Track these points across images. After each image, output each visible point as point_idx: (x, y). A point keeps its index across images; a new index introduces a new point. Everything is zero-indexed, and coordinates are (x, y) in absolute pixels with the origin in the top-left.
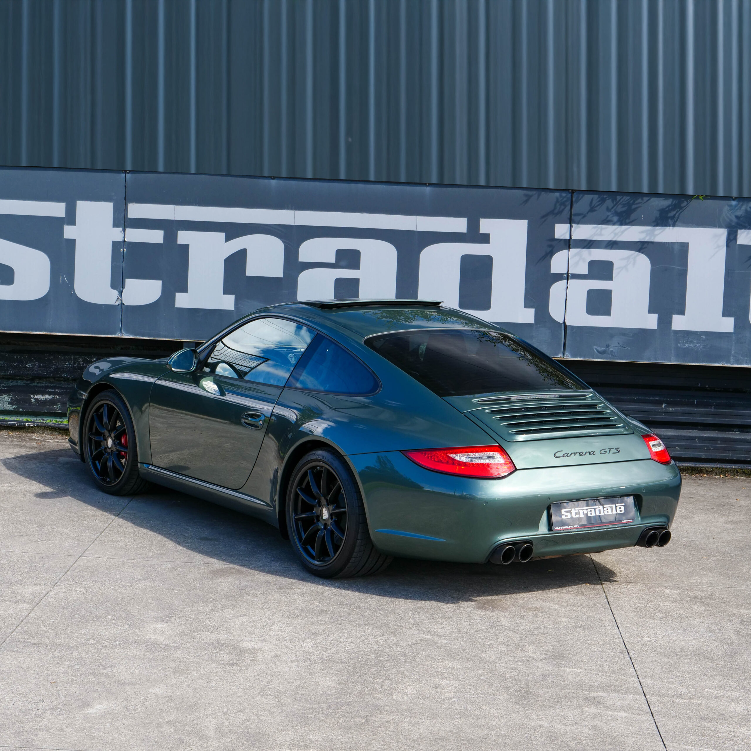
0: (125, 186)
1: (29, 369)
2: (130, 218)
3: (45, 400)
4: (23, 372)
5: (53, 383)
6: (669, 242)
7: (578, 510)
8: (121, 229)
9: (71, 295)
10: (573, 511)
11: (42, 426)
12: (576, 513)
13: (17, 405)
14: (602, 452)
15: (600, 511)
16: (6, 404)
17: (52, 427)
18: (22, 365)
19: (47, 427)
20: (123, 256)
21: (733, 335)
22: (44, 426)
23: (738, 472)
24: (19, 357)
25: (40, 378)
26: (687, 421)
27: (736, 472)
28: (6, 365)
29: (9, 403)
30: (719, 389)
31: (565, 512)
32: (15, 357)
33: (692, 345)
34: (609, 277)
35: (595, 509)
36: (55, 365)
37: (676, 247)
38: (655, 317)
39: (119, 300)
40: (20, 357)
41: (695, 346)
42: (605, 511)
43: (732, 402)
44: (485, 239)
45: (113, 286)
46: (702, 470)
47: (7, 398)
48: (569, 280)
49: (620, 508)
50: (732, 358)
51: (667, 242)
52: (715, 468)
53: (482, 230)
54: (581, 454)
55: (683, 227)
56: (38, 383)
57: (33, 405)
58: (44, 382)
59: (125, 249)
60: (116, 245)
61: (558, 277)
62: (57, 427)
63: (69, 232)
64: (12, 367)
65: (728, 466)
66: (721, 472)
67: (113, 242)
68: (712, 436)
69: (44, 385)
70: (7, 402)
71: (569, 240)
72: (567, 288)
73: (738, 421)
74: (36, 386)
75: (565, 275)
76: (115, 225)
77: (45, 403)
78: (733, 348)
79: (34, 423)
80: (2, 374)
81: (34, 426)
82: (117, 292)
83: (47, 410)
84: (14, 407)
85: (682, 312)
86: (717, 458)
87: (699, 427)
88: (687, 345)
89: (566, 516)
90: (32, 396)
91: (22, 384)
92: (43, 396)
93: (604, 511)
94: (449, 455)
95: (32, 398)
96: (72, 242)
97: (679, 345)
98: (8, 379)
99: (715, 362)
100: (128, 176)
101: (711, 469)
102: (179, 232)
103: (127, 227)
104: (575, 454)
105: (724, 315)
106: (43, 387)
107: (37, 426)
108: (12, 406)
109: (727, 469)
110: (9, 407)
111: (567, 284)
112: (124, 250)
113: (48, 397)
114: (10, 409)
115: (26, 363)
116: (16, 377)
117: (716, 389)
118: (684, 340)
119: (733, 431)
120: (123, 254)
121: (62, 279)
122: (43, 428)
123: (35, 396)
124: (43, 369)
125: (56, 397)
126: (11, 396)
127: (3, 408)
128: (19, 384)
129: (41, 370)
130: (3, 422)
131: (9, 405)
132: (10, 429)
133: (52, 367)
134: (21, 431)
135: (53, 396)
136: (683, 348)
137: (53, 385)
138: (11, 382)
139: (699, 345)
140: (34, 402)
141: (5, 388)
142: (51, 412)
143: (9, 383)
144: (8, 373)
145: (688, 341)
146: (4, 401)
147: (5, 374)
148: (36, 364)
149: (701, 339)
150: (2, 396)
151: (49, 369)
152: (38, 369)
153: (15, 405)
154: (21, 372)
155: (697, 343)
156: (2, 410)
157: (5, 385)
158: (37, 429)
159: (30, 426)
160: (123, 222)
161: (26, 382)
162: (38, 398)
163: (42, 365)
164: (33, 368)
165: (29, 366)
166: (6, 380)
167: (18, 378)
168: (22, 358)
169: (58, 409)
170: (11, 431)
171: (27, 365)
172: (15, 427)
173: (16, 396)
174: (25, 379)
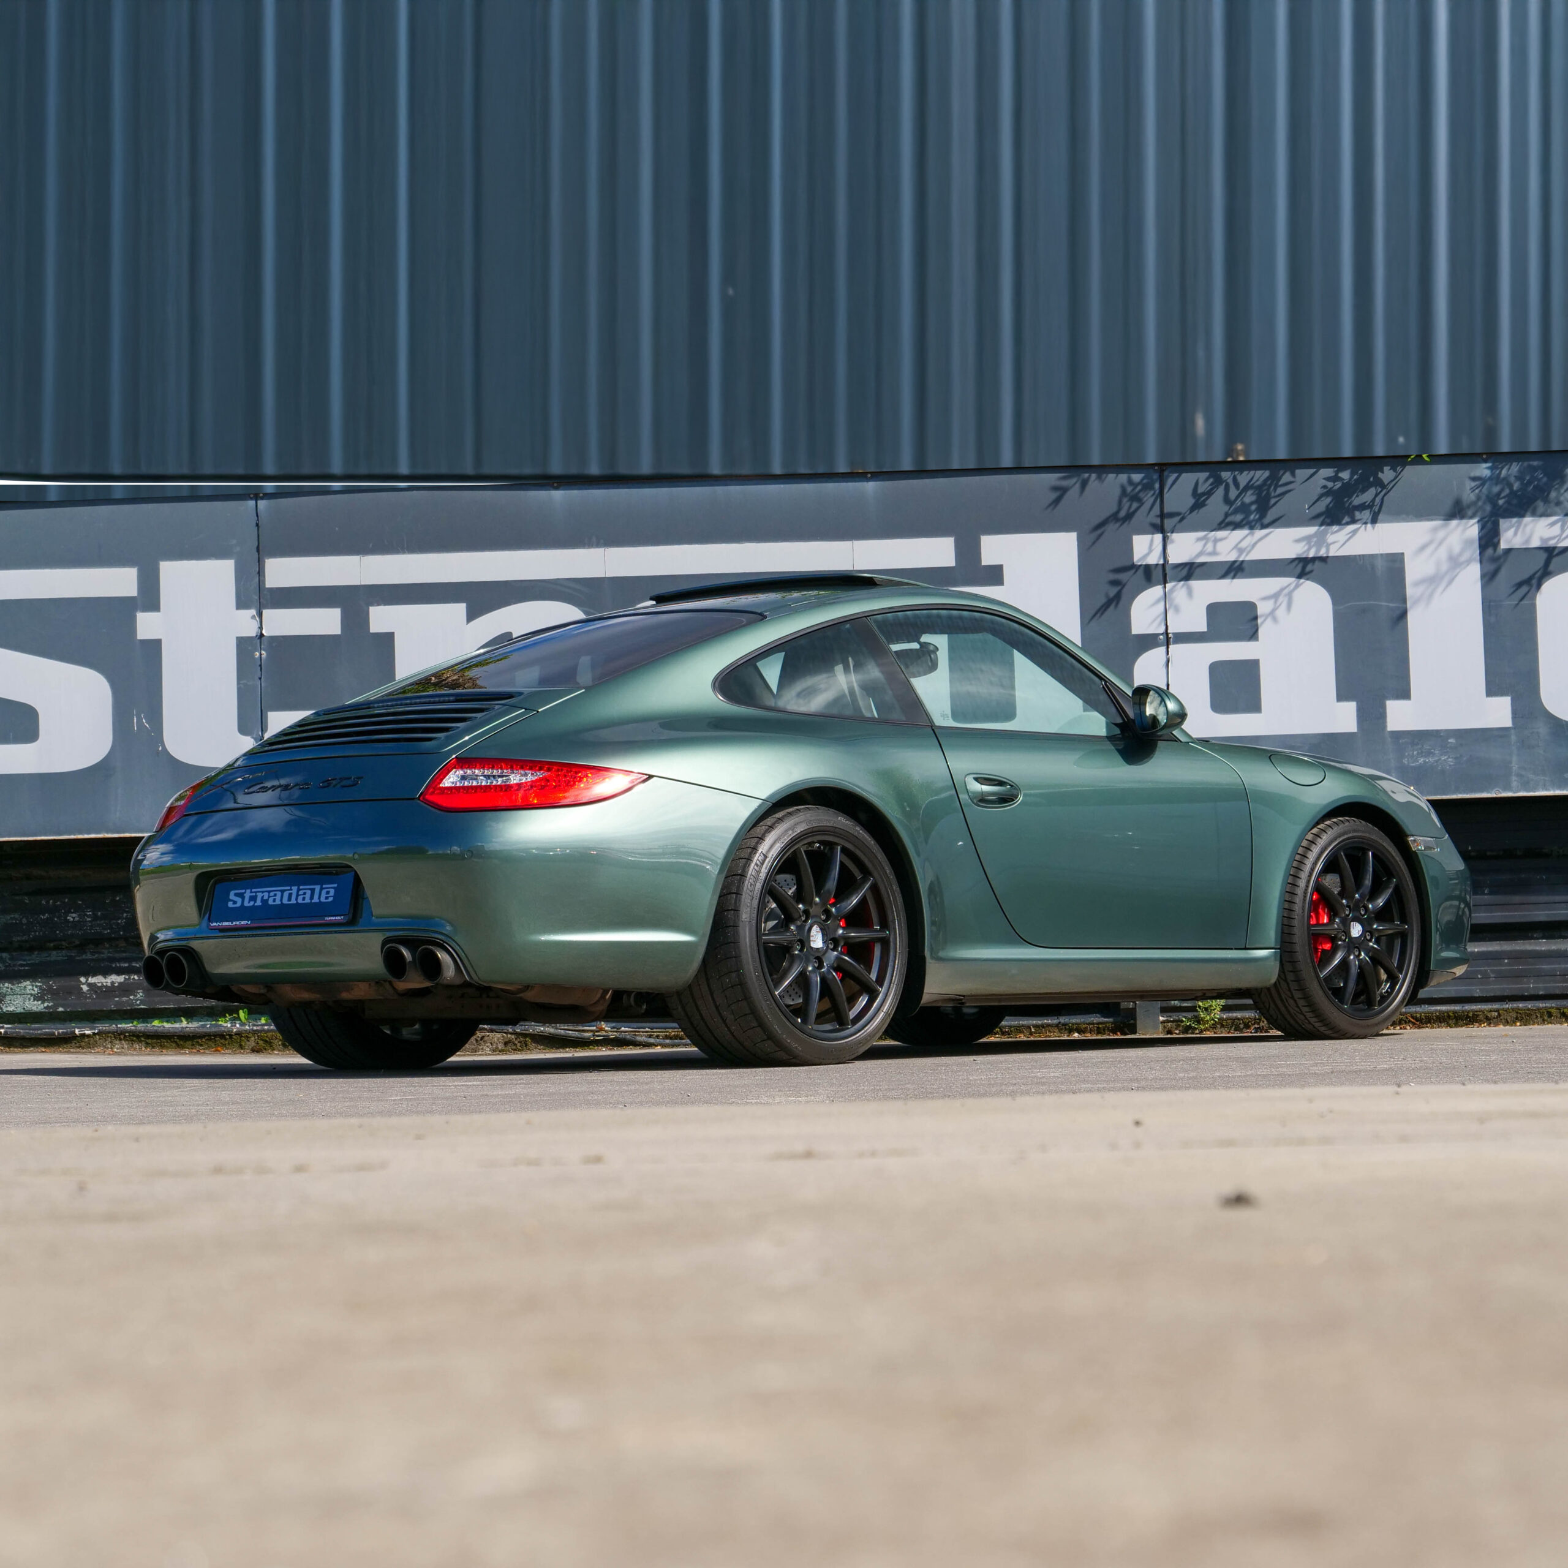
0: (257, 525)
1: (74, 925)
2: (271, 590)
3: (109, 985)
4: (61, 931)
5: (123, 951)
6: (1363, 555)
8: (253, 612)
9: (158, 753)
11: (109, 1032)
13: (52, 1000)
16: (29, 1000)
17: (129, 1032)
18: (58, 918)
19: (120, 1035)
20: (260, 666)
21: (1513, 731)
22: (113, 1033)
23: (1550, 1015)
24: (51, 901)
25: (97, 941)
27: (1547, 1017)
28: (24, 921)
29: (37, 998)
30: (1495, 853)
32: (43, 902)
33: (1431, 760)
34: (1253, 635)
36: (127, 912)
37: (1380, 565)
38: (1350, 709)
40: (54, 902)
41: (1436, 761)
43: (1523, 876)
44: (995, 575)
45: (244, 729)
46: (1477, 1016)
47: (29, 987)
48: (1170, 646)
50: (1514, 778)
51: (1359, 556)
52: (1503, 1009)
53: (987, 559)
56: (93, 953)
57: (86, 998)
58: (106, 951)
59: (263, 652)
60: (243, 643)
61: (1148, 642)
62: (140, 1032)
63: (147, 626)
64: (38, 923)
65: (1530, 1005)
66: (1517, 1018)
67: (237, 638)
68: (1490, 949)
69: (104, 956)
70: (32, 995)
71: (1163, 565)
72: (1168, 661)
73: (1541, 915)
74: (91, 960)
75: (1161, 637)
76: (241, 604)
77: (110, 992)
78: (1515, 759)
79: (90, 1028)
80: (19, 938)
81: (94, 1033)
82: (253, 740)
83: (115, 1006)
84: (46, 1005)
85: (1404, 693)
86: (1506, 994)
88: (1421, 760)
91: (59, 958)
92: (105, 978)
95: (83, 984)
96: (154, 647)
97: (1405, 761)
98: (31, 949)
99: (1482, 791)
100: (262, 504)
101: (1496, 1014)
102: (372, 609)
103: (267, 607)
105: (1490, 692)
106: (103, 960)
107: (99, 1033)
108: (43, 1003)
109: (1529, 1010)
110: (37, 1006)
111: (1168, 653)
112: (261, 654)
113: (117, 979)
114: (38, 1010)
115: (68, 912)
116: (48, 944)
117: (1488, 853)
118: (1413, 751)
119: (1532, 938)
120: (259, 663)
121: (137, 722)
122: (112, 1036)
123: (90, 979)
124: (102, 922)
125: (132, 977)
126: (39, 982)
127: (24, 1009)
128: (53, 958)
129: (98, 925)
130: (27, 1031)
131: (36, 1002)
132: (44, 1044)
133: (121, 915)
134: (65, 1046)
135: (127, 977)
136: (1413, 767)
137: (124, 955)
138: (38, 954)
139: (1446, 757)
140: (88, 991)
141: (26, 968)
142: (125, 1010)
143: (34, 956)
144: (31, 936)
145: (1422, 752)
146: (24, 994)
147: (24, 939)
148: (88, 913)
149: (1448, 746)
150: (20, 985)
151: (115, 921)
152: (93, 923)
153: (47, 1000)
154: (58, 932)
155: (1442, 755)
156: (21, 1013)
157: (25, 963)
158: (100, 1039)
159: (85, 1033)
160: (257, 598)
161: (69, 954)
162: (95, 983)
163: (99, 913)
164: (81, 922)
165: (74, 918)
166: (26, 953)
167: (52, 945)
168: (58, 903)
169: (138, 1002)
170: (45, 1047)
171: (68, 918)
172: (54, 1038)
173: (51, 983)
174: (67, 947)
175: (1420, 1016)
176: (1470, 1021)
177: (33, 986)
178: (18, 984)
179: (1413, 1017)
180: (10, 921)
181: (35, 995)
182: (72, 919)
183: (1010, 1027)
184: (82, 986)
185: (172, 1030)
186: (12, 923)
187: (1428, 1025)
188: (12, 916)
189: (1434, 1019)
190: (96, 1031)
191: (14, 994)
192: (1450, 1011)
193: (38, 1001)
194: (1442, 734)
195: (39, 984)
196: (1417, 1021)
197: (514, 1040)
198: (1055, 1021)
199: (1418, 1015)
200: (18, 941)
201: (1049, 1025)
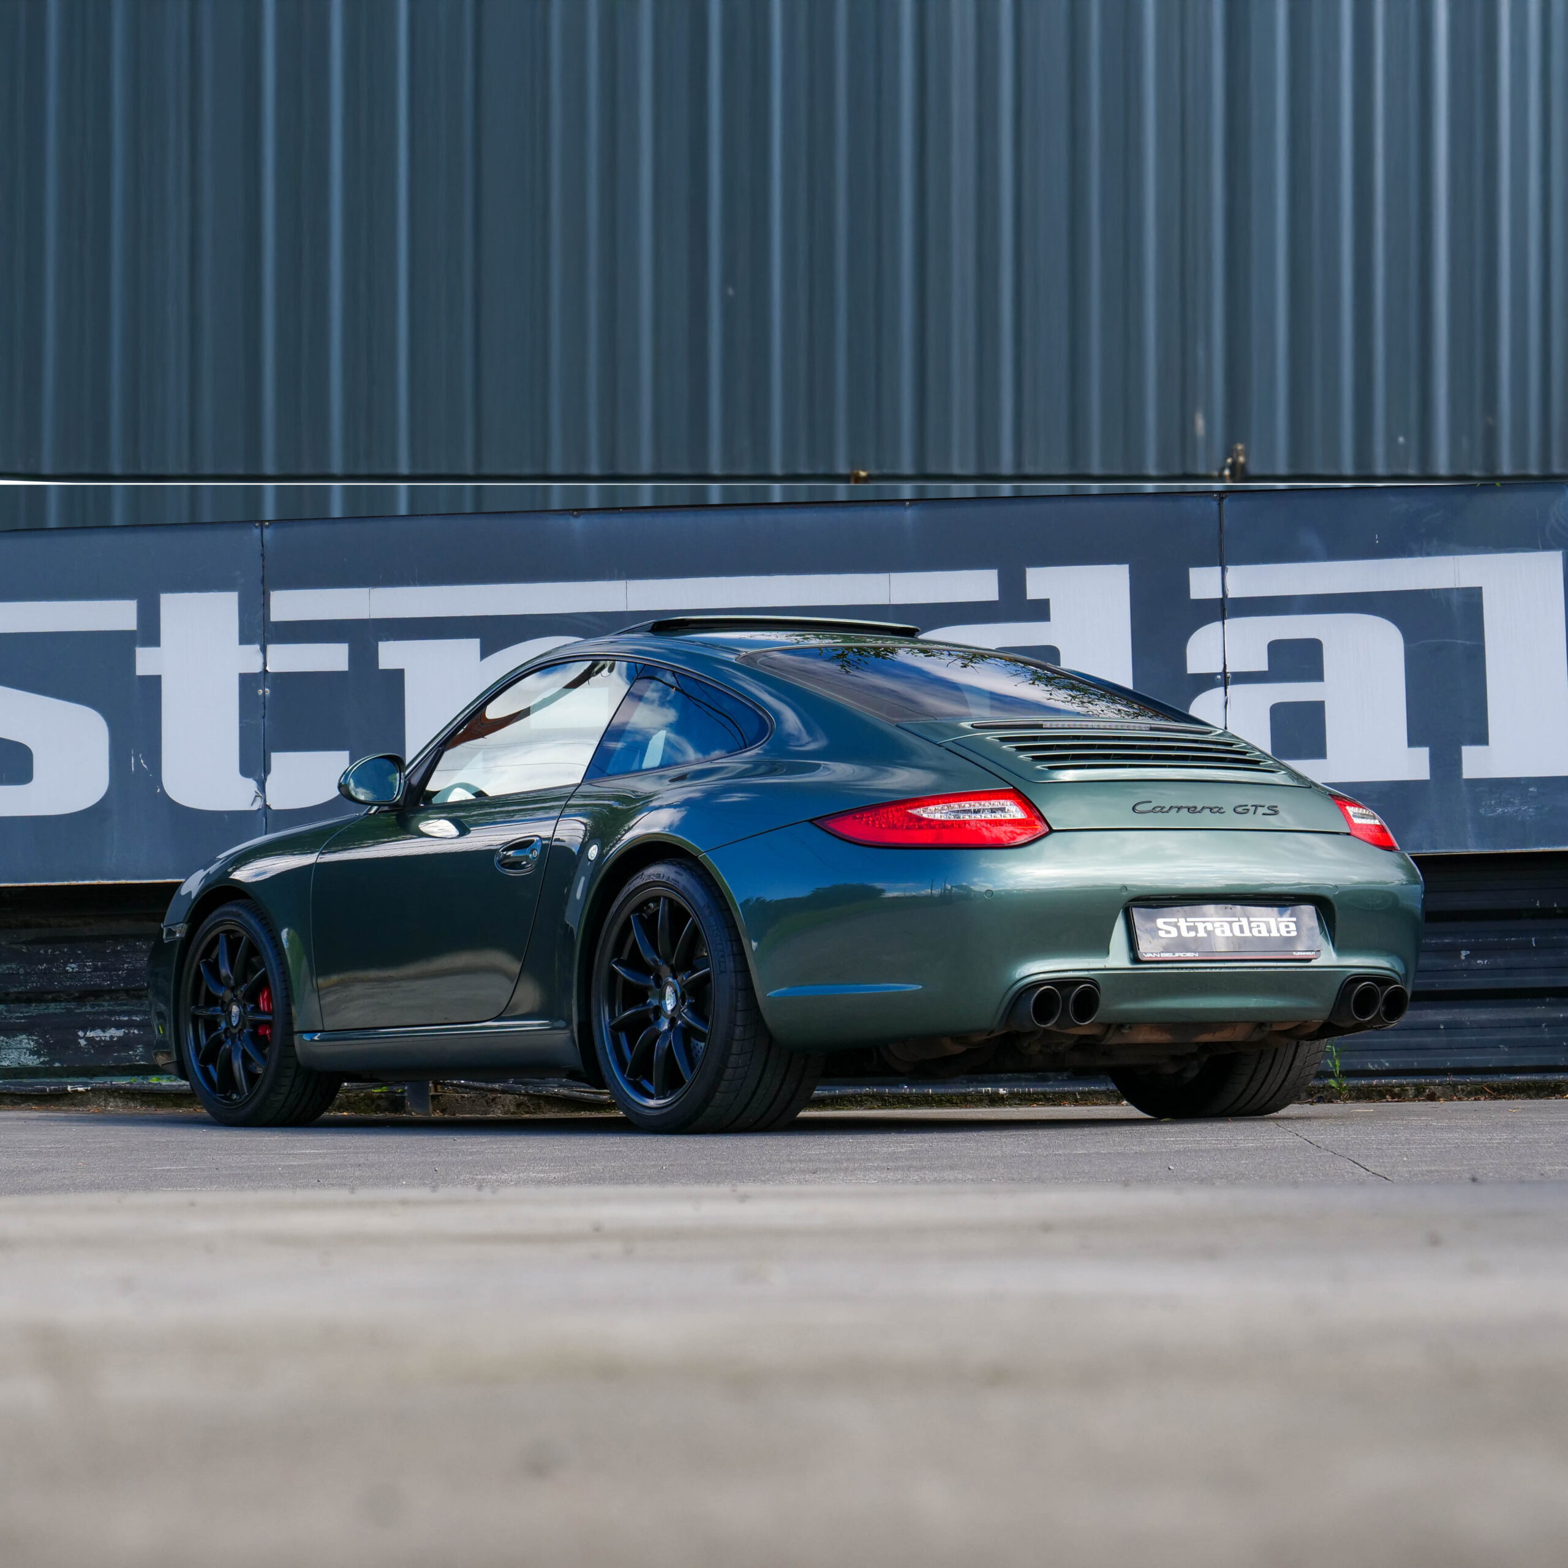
0: (262, 555)
1: (73, 976)
2: (276, 624)
3: (108, 1039)
4: (59, 982)
5: (125, 1005)
6: (1438, 589)
7: (1194, 922)
8: (257, 647)
9: (156, 795)
10: (1182, 923)
11: (103, 1089)
12: (1189, 929)
13: (48, 1055)
14: (1239, 810)
15: (1241, 927)
16: (25, 1054)
17: (124, 1089)
18: (57, 968)
19: (114, 1093)
20: (264, 703)
22: (107, 1090)
24: (50, 951)
25: (97, 993)
26: (1518, 986)
28: (21, 970)
29: (32, 1052)
31: (1164, 923)
32: (42, 952)
33: (1509, 810)
34: (1315, 673)
35: (1231, 923)
36: (129, 963)
37: (1455, 599)
38: (1424, 753)
39: (259, 799)
40: (54, 951)
41: (1516, 812)
42: (1253, 930)
44: (1040, 611)
45: (246, 770)
46: (1560, 1086)
47: (26, 1041)
48: (1229, 687)
49: (1287, 926)
51: (1434, 590)
54: (1192, 810)
55: (1467, 553)
56: (93, 1006)
57: (84, 1053)
58: (106, 1004)
59: (267, 690)
60: (246, 680)
61: (1205, 682)
62: (135, 1089)
63: (146, 661)
64: (36, 973)
69: (105, 1009)
70: (27, 1049)
71: (1222, 600)
72: (1226, 703)
74: (89, 1013)
75: (1219, 677)
76: (245, 639)
77: (109, 1046)
79: (85, 1084)
80: (15, 990)
81: (87, 1090)
82: (255, 782)
83: (113, 1062)
84: (42, 1060)
85: (1481, 738)
87: (1548, 1000)
88: (1500, 810)
89: (1168, 932)
90: (81, 1034)
91: (57, 1011)
92: (104, 1032)
93: (1251, 928)
94: (910, 811)
95: (81, 1038)
96: (154, 682)
97: (1482, 811)
98: (29, 1001)
100: (268, 533)
103: (271, 643)
104: (1179, 808)
106: (103, 1013)
107: (93, 1090)
108: (39, 1058)
110: (32, 1061)
111: (1226, 694)
112: (264, 692)
113: (115, 1033)
114: (33, 1065)
115: (66, 964)
116: (45, 996)
118: (1491, 800)
120: (262, 700)
121: (134, 763)
122: (106, 1093)
123: (88, 1033)
124: (102, 973)
125: (132, 1031)
126: (35, 1036)
127: (19, 1063)
128: (51, 1011)
129: (98, 977)
130: (18, 1087)
131: (31, 1057)
132: (35, 1101)
133: (122, 966)
134: (57, 1104)
135: (127, 1031)
136: (1491, 817)
137: (125, 1008)
138: (36, 1006)
139: (1526, 807)
140: (85, 1045)
141: (23, 1021)
142: (124, 1066)
143: (32, 1008)
144: (28, 988)
145: (1500, 802)
146: (20, 1049)
147: (20, 990)
148: (88, 964)
149: (1529, 795)
150: (15, 1039)
151: (115, 973)
152: (93, 974)
153: (44, 1054)
154: (56, 983)
155: (1521, 805)
156: (16, 1068)
157: (22, 1015)
158: (93, 1096)
159: (77, 1090)
160: (260, 632)
161: (68, 1006)
162: (93, 1037)
163: (99, 964)
164: (82, 972)
165: (73, 968)
166: (23, 1005)
167: (50, 997)
168: (57, 953)
169: (137, 1058)
170: (36, 1104)
171: (67, 968)
172: (44, 1095)
173: (47, 1036)
174: (66, 999)
175: (1498, 1086)
176: (1552, 1092)
177: (29, 1039)
178: (14, 1038)
179: (1489, 1087)
180: (7, 972)
181: (31, 1050)
182: (71, 970)
183: (1054, 1093)
184: (79, 1040)
185: (167, 1088)
186: (9, 974)
187: (1506, 1096)
188: (9, 966)
189: (1512, 1090)
190: (89, 1088)
191: (10, 1048)
192: (1530, 1081)
193: (34, 1055)
194: (1522, 782)
195: (35, 1038)
196: (1494, 1092)
197: (527, 1102)
198: (1103, 1088)
199: (1495, 1086)
200: (15, 992)
201: (1095, 1092)
